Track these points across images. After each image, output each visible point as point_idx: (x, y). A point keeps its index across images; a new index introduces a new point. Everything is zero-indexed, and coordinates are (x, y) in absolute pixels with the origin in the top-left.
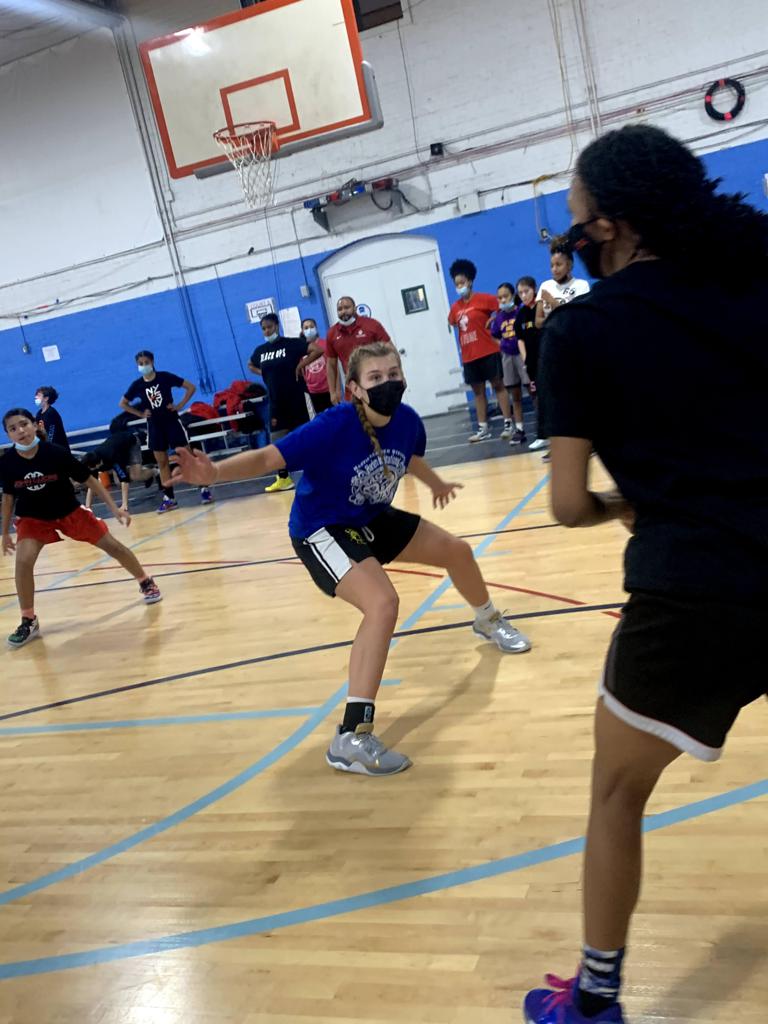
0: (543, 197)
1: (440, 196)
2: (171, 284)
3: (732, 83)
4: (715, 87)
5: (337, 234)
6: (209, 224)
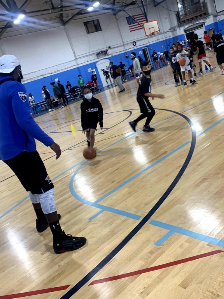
0: (120, 54)
1: (110, 54)
2: (76, 67)
3: (135, 42)
4: (133, 42)
5: (98, 58)
6: (81, 57)
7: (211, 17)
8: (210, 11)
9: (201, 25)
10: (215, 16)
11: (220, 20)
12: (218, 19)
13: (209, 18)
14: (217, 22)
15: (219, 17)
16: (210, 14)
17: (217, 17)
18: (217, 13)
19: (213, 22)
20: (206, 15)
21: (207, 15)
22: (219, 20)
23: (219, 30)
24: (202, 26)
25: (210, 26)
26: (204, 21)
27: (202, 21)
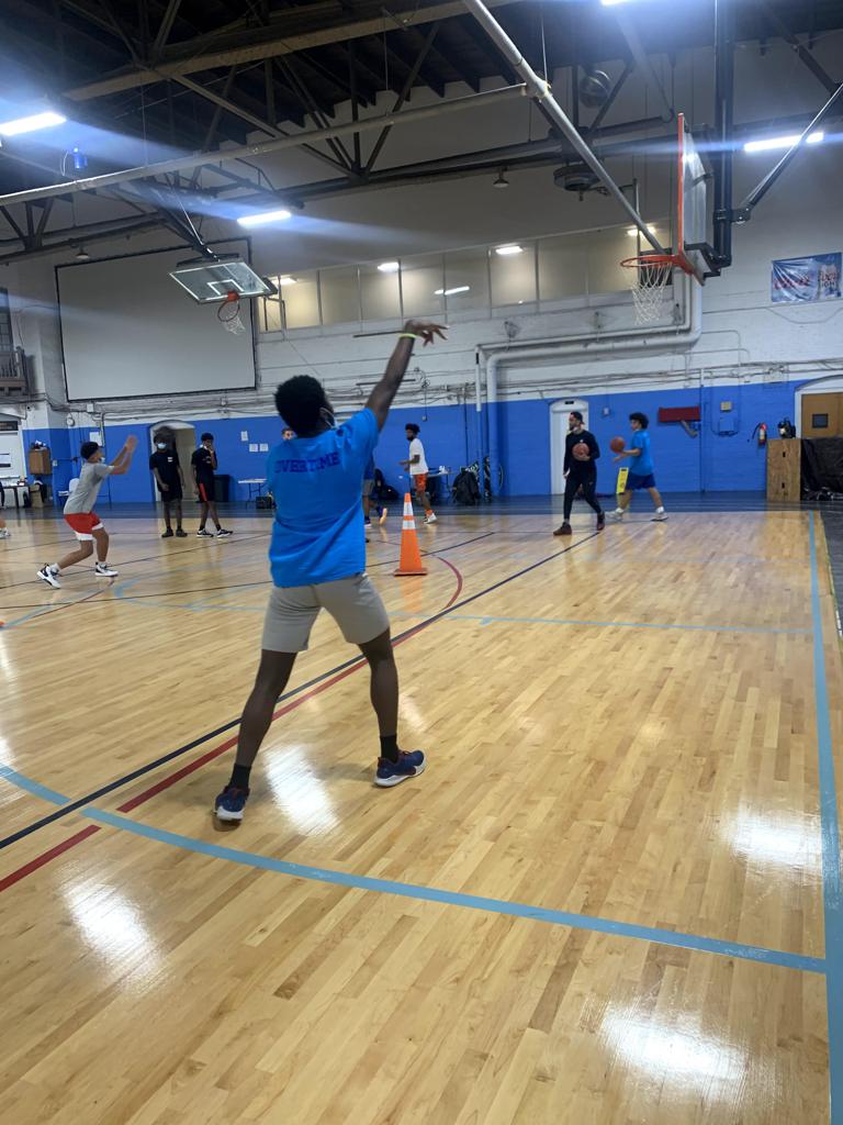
7: (44, 407)
8: (41, 387)
9: (9, 423)
10: (60, 409)
11: (76, 427)
12: (70, 422)
13: (36, 408)
14: (67, 430)
15: (74, 414)
16: (41, 397)
17: (69, 416)
18: (69, 401)
19: (47, 427)
20: (26, 394)
21: (32, 396)
22: (74, 424)
23: (73, 457)
24: (13, 425)
25: (38, 433)
26: (19, 412)
27: (10, 411)
